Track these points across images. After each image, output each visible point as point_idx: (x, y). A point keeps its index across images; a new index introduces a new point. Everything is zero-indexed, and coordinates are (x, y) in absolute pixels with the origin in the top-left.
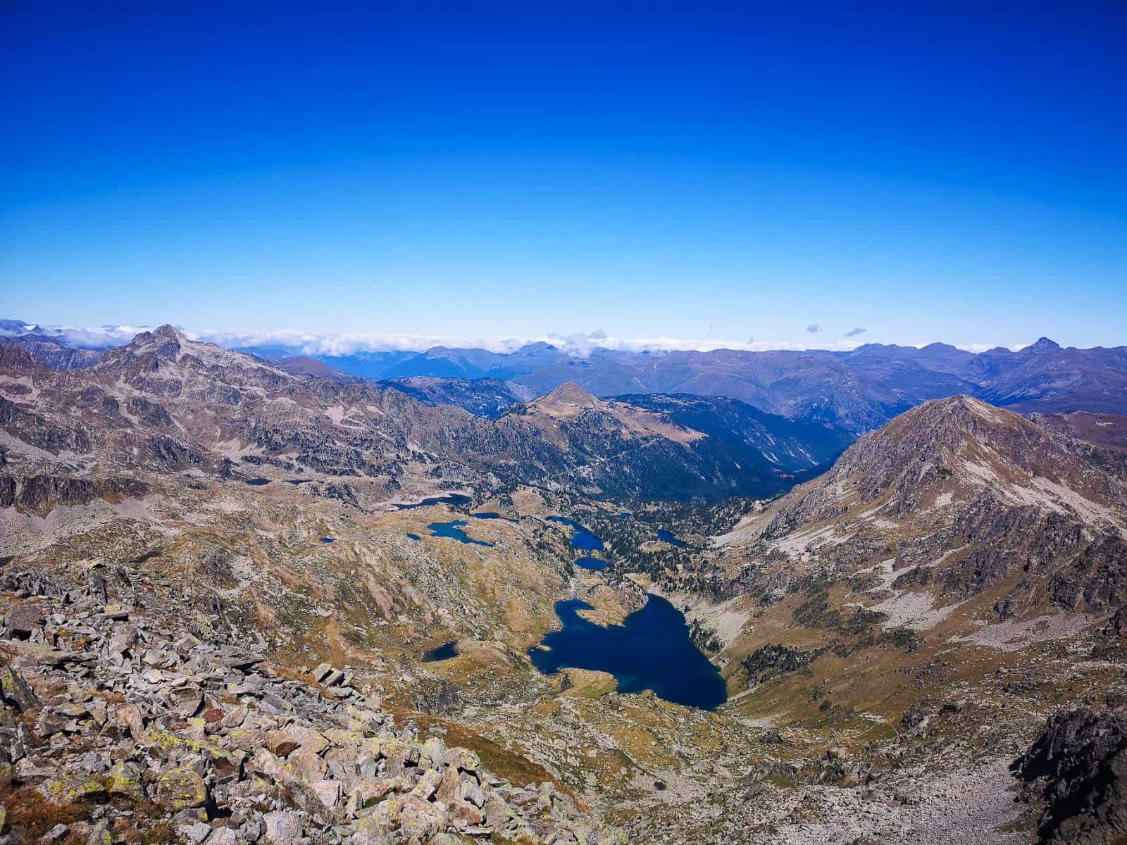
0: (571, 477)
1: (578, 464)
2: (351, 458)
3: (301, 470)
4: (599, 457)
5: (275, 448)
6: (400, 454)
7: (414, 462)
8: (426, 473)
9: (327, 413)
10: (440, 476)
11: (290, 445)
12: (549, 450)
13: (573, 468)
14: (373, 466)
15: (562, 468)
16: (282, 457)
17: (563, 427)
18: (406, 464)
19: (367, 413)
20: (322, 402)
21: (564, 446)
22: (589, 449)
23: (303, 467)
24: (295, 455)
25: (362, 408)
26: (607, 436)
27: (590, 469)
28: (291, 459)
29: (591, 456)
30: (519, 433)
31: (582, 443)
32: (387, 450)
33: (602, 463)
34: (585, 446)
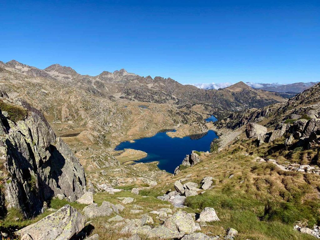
0: (233, 110)
1: (236, 106)
2: (150, 97)
3: (134, 100)
4: (245, 104)
5: (128, 94)
6: (167, 98)
7: (171, 100)
8: (174, 103)
9: (148, 85)
10: (178, 104)
11: (133, 93)
12: (226, 101)
13: (234, 107)
14: (156, 100)
15: (230, 107)
16: (130, 97)
17: (233, 94)
18: (168, 100)
19: (160, 85)
20: (147, 82)
21: (232, 100)
22: (242, 102)
23: (135, 100)
24: (133, 96)
25: (159, 83)
26: (250, 98)
27: (241, 108)
28: (132, 97)
29: (242, 104)
30: (215, 95)
31: (240, 100)
32: (163, 96)
33: (246, 106)
34: (241, 100)
